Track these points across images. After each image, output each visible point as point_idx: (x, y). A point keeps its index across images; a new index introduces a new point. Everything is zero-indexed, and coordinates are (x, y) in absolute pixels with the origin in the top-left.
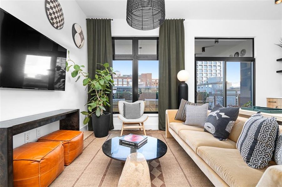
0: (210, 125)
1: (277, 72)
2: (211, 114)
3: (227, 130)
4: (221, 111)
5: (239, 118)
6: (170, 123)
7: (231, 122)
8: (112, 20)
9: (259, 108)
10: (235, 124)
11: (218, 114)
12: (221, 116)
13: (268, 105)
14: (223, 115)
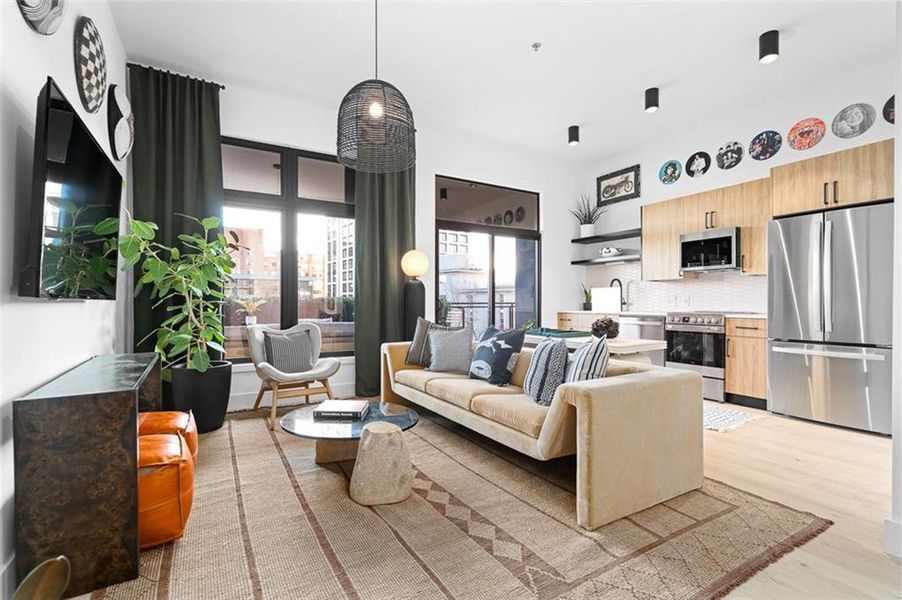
0: (483, 364)
1: (573, 263)
2: (482, 344)
3: (508, 368)
4: (500, 338)
5: (524, 349)
6: (394, 371)
7: (514, 354)
8: (223, 88)
9: (548, 330)
10: (519, 358)
11: (494, 343)
12: (500, 345)
13: (559, 325)
14: (503, 345)
